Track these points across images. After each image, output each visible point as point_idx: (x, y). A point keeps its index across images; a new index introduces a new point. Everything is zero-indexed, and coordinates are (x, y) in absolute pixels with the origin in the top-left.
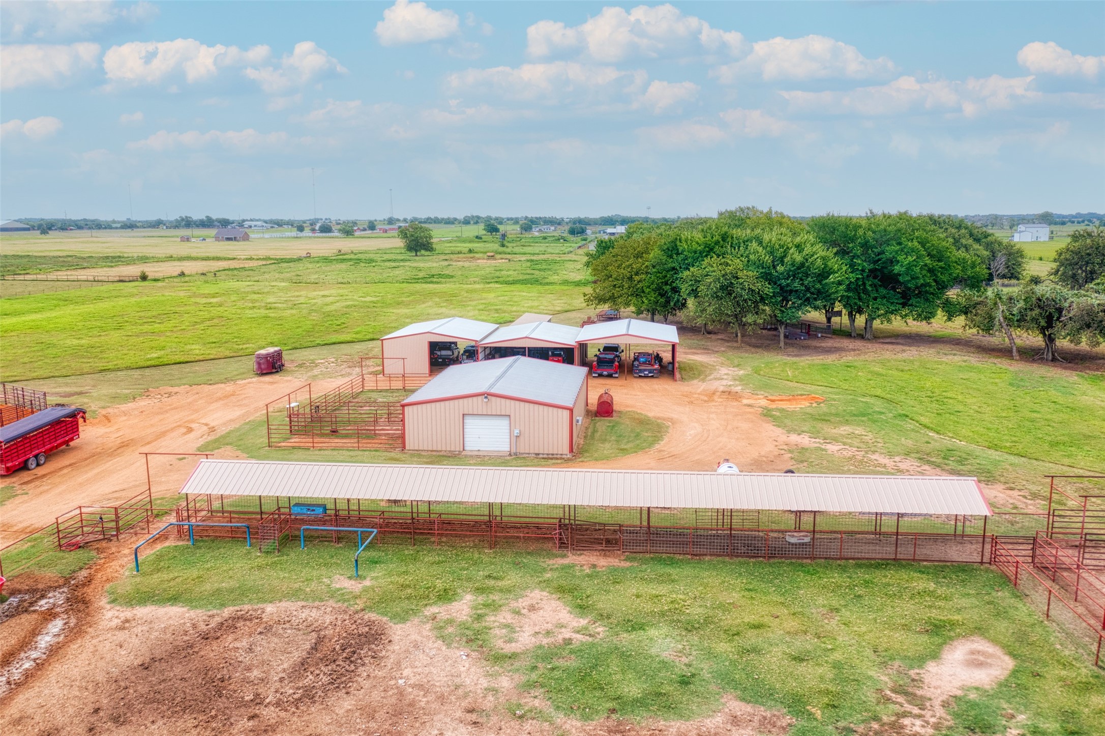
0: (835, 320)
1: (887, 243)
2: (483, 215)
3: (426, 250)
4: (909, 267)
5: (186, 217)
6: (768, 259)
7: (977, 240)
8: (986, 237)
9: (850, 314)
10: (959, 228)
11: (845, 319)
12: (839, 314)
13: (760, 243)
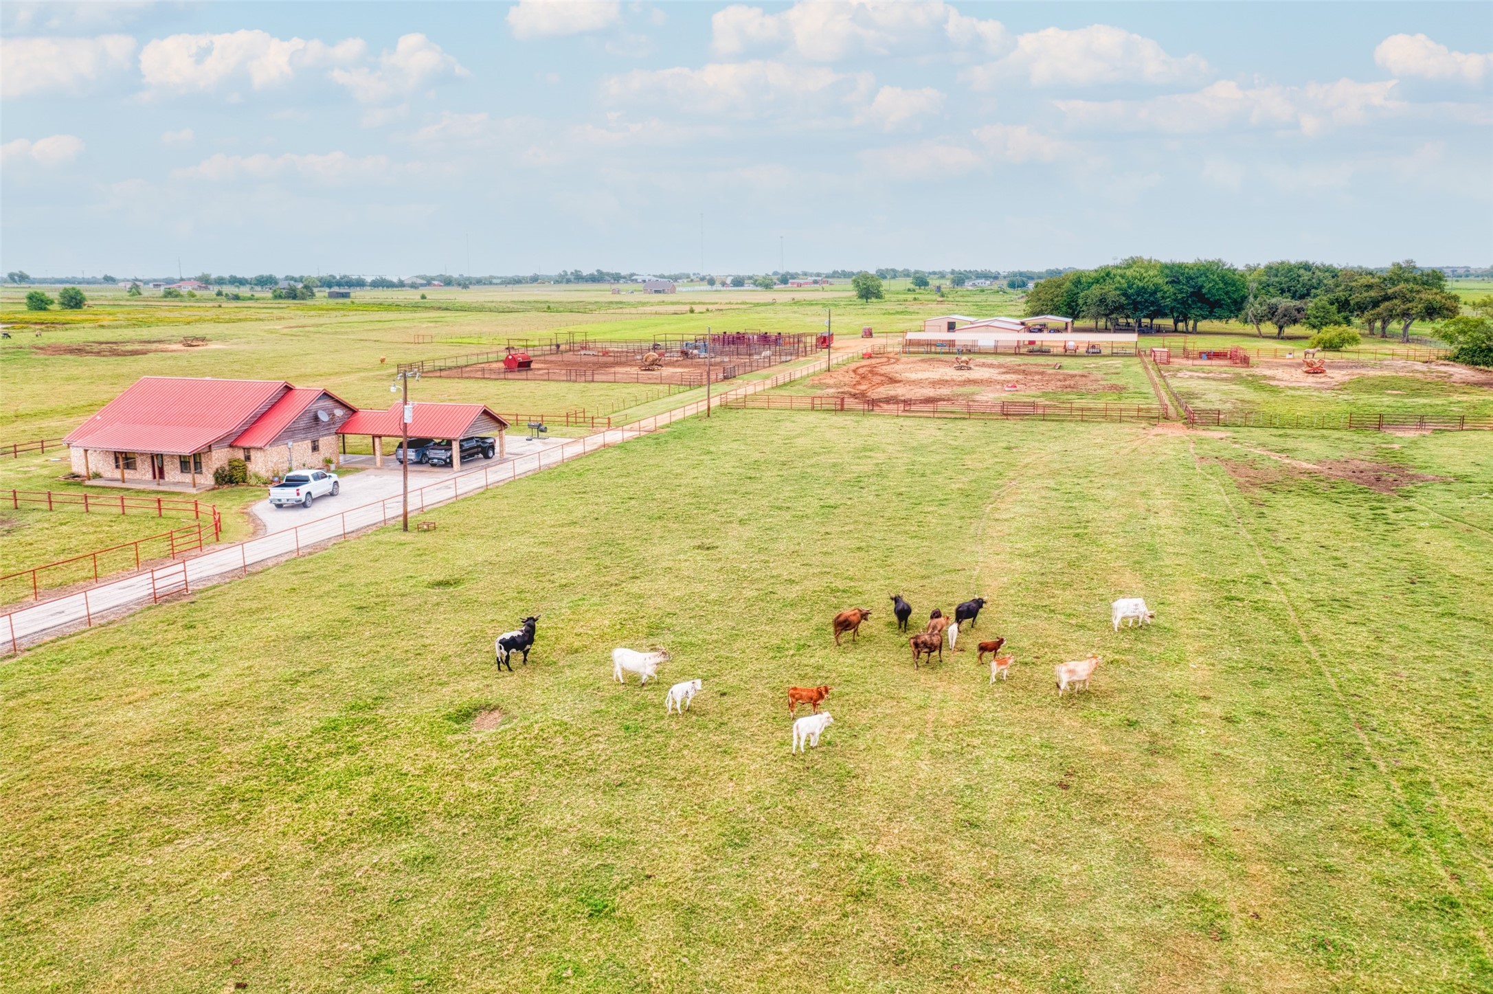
2: (912, 270)
3: (877, 298)
6: (1125, 286)
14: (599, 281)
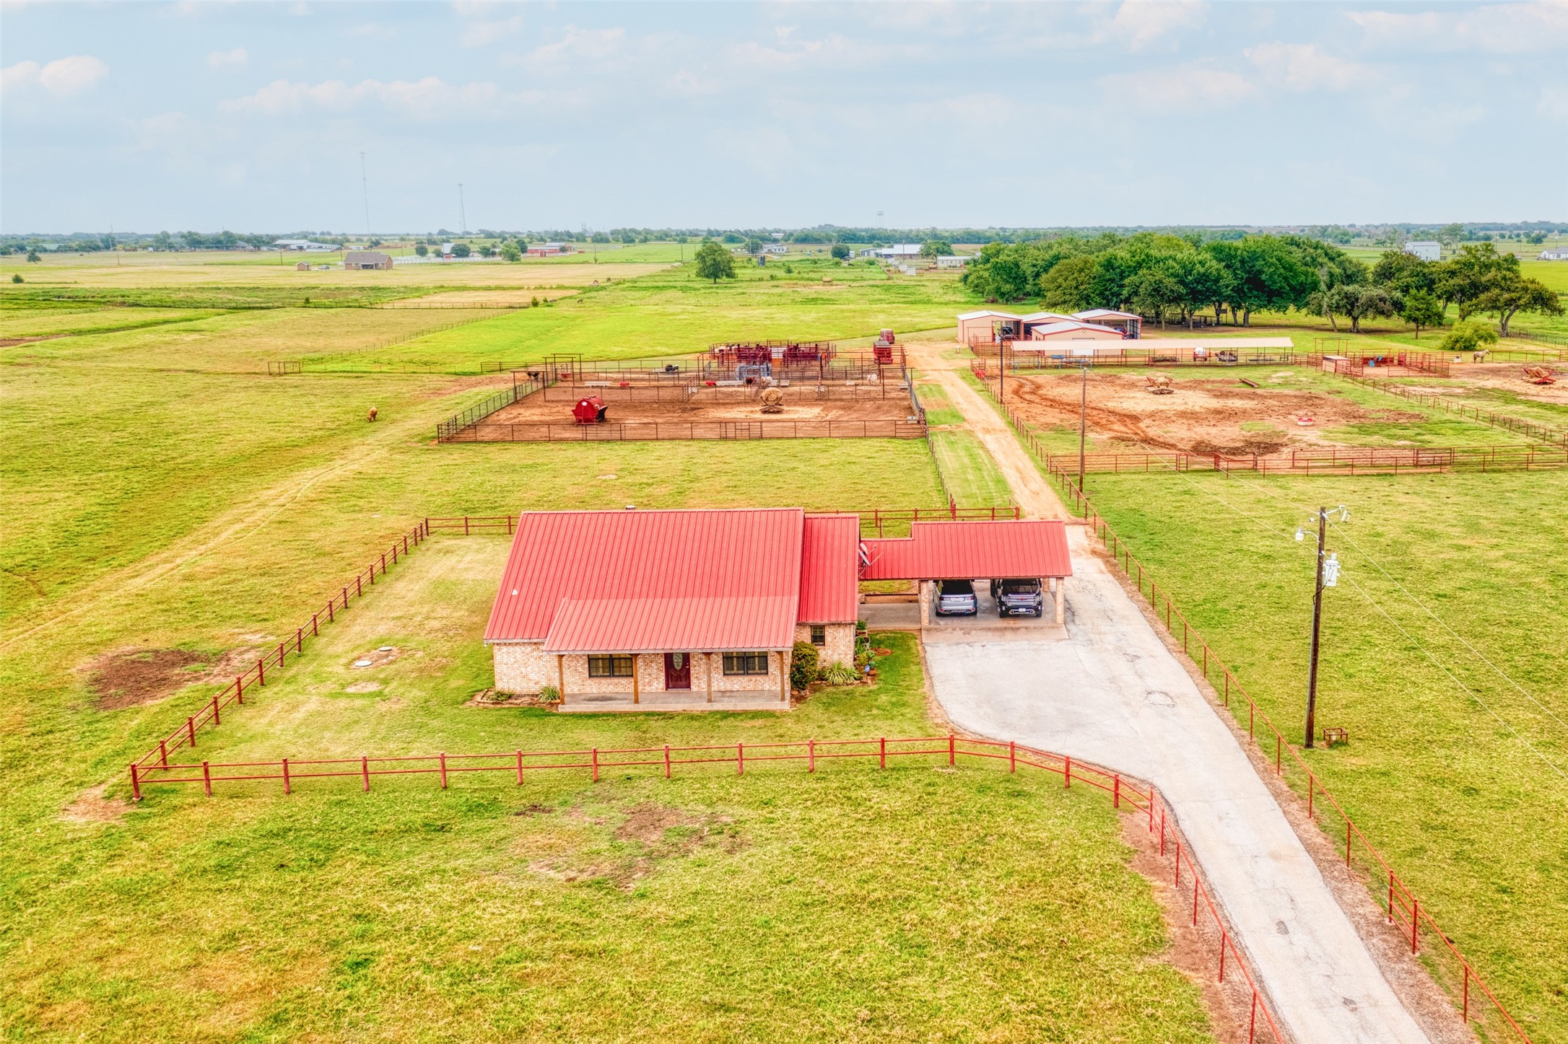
0: (1223, 316)
1: (1257, 259)
3: (728, 276)
4: (1271, 276)
5: (190, 233)
6: (1181, 272)
7: (1332, 259)
8: (1339, 256)
9: (1233, 311)
10: (1316, 248)
11: (1230, 314)
12: (1225, 311)
13: (1174, 259)
14: (227, 248)
